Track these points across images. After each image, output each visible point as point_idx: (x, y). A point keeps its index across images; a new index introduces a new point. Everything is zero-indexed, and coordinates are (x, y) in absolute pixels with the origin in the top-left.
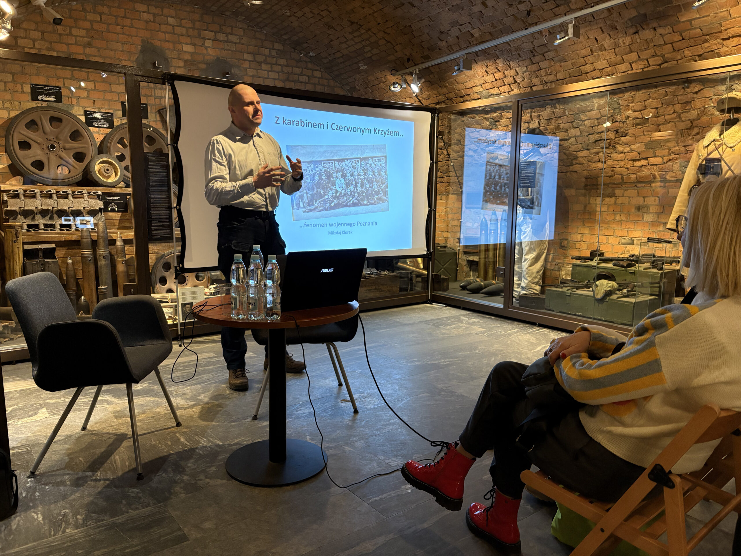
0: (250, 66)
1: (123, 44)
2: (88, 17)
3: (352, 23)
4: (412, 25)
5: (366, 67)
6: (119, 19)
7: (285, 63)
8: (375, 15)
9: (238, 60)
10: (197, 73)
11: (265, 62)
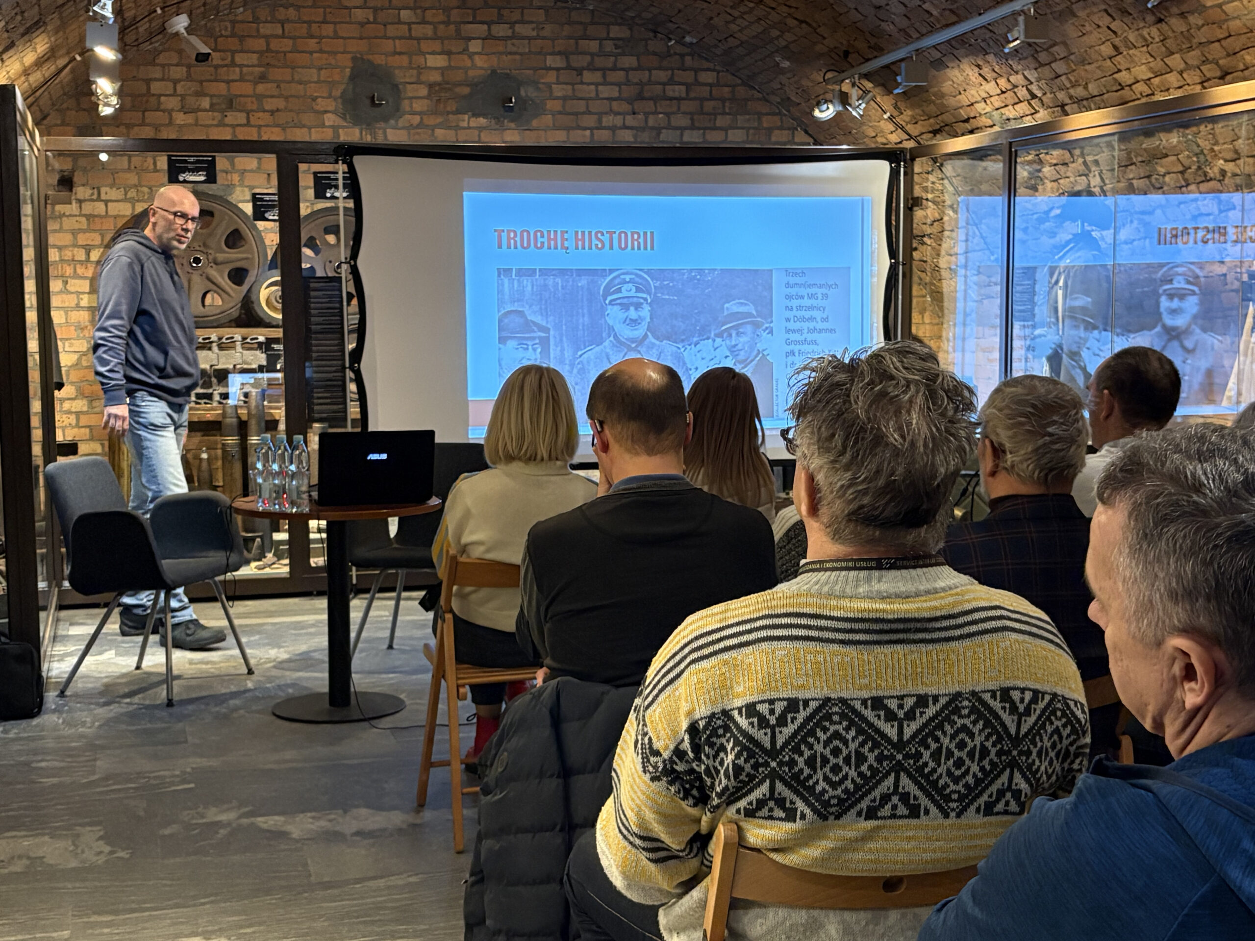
0: (558, 78)
1: (320, 69)
2: (262, 31)
5: (787, 63)
6: (315, 27)
7: (635, 64)
9: (536, 69)
10: (452, 106)
11: (591, 68)
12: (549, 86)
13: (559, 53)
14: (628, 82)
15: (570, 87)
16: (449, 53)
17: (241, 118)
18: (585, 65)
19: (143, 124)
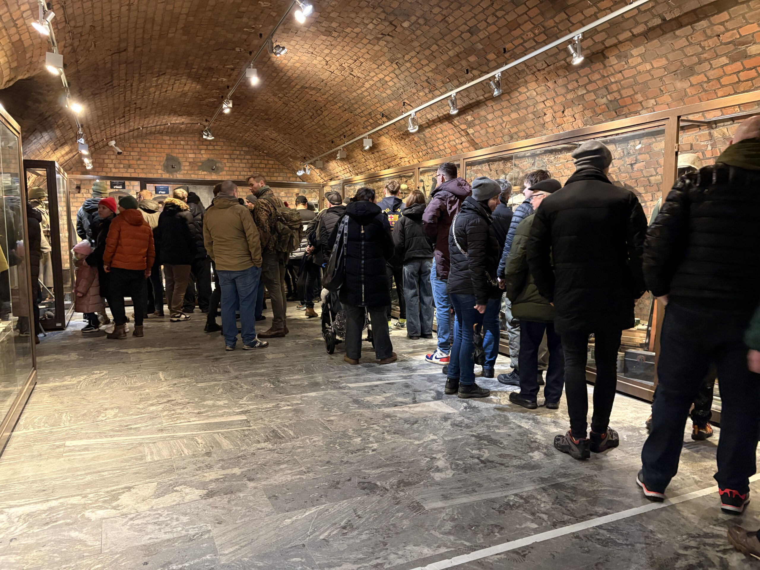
0: (227, 161)
1: (157, 157)
2: (139, 146)
6: (155, 145)
7: (250, 158)
9: (221, 159)
10: (196, 168)
11: (237, 158)
12: (225, 163)
13: (228, 154)
14: (248, 163)
15: (231, 164)
16: (195, 153)
17: (133, 170)
18: (235, 158)
19: (102, 171)
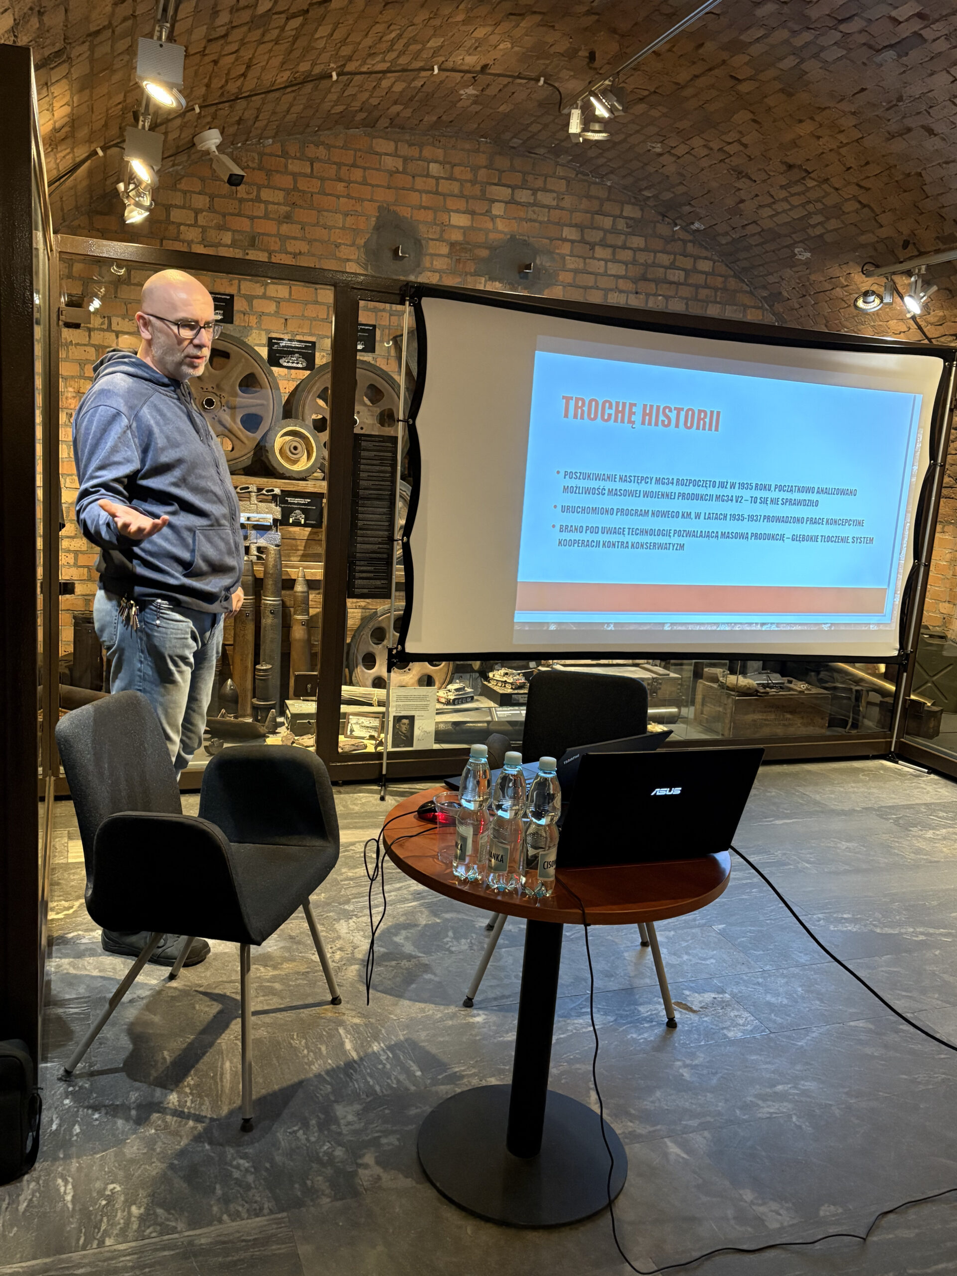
0: (572, 251)
1: (346, 215)
2: (290, 167)
3: (790, 167)
4: (923, 173)
5: (808, 255)
6: (344, 169)
7: (642, 245)
8: (843, 151)
9: (551, 240)
10: (471, 267)
11: (603, 244)
12: (563, 257)
13: (576, 226)
14: (634, 262)
15: (581, 260)
16: (473, 213)
18: (598, 240)
